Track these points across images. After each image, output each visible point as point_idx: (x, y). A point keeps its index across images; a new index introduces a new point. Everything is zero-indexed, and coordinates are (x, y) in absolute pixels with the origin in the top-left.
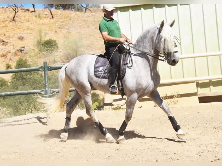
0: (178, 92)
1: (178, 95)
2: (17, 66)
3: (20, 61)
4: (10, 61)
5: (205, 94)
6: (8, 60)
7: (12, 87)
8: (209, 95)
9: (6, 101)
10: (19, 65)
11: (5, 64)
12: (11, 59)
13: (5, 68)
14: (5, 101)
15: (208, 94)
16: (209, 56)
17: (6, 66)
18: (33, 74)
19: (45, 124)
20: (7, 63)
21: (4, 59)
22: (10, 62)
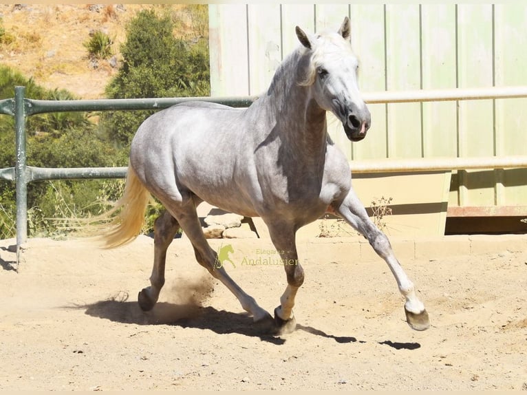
0: (391, 199)
1: (388, 207)
2: (128, 44)
3: (141, 26)
4: (105, 20)
5: (477, 210)
6: (101, 16)
7: (106, 136)
8: (491, 214)
9: (77, 191)
10: (140, 40)
11: (88, 31)
12: (109, 12)
13: (86, 49)
14: (72, 192)
15: (487, 209)
16: (461, 99)
17: (89, 40)
18: (192, 84)
19: (12, 268)
20: (94, 27)
21: (83, 11)
22: (106, 24)
